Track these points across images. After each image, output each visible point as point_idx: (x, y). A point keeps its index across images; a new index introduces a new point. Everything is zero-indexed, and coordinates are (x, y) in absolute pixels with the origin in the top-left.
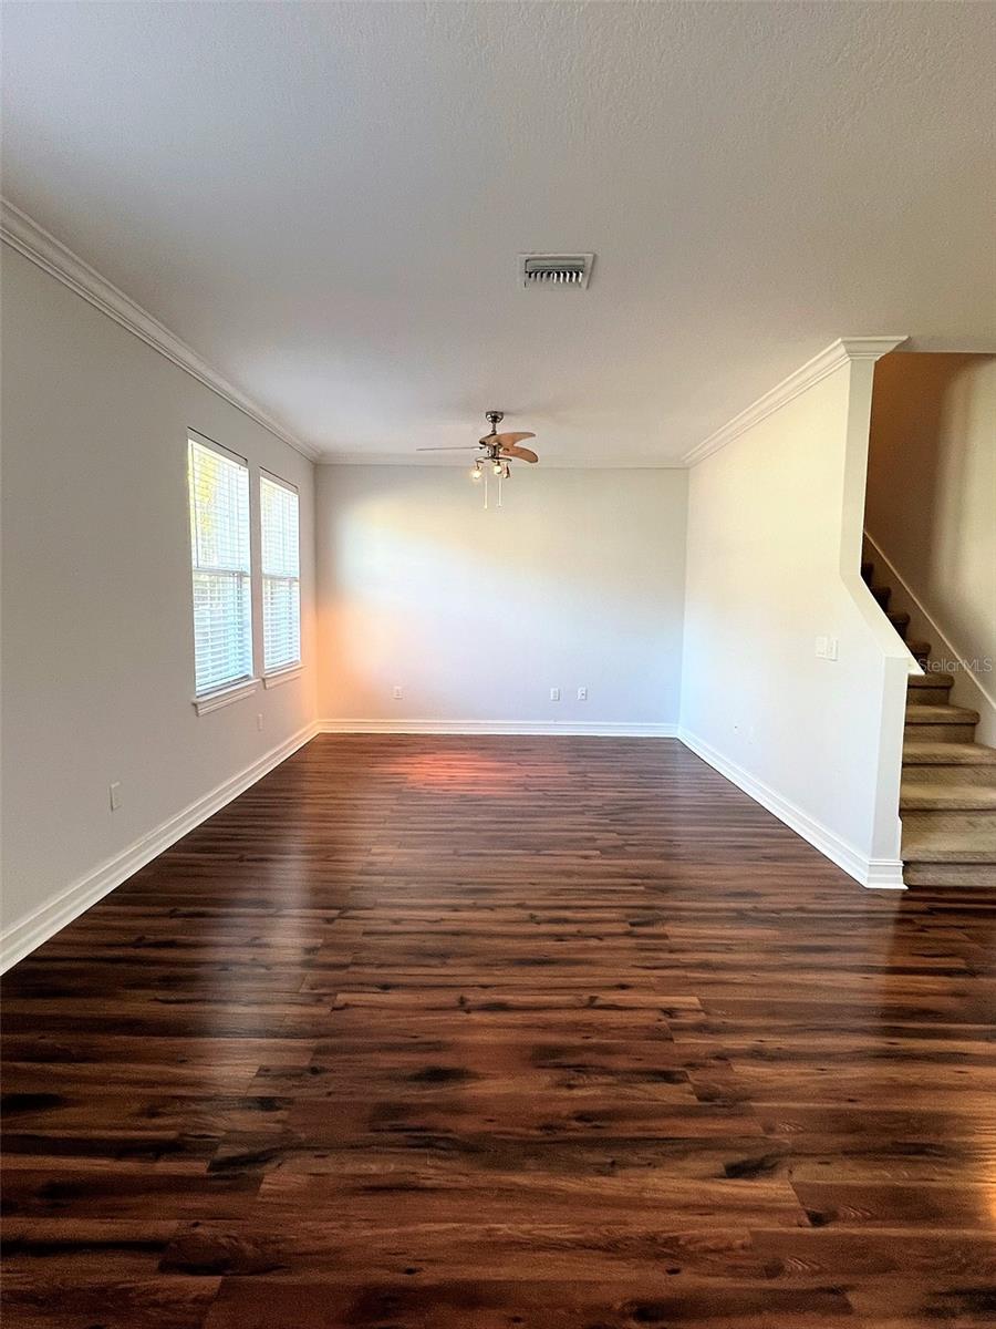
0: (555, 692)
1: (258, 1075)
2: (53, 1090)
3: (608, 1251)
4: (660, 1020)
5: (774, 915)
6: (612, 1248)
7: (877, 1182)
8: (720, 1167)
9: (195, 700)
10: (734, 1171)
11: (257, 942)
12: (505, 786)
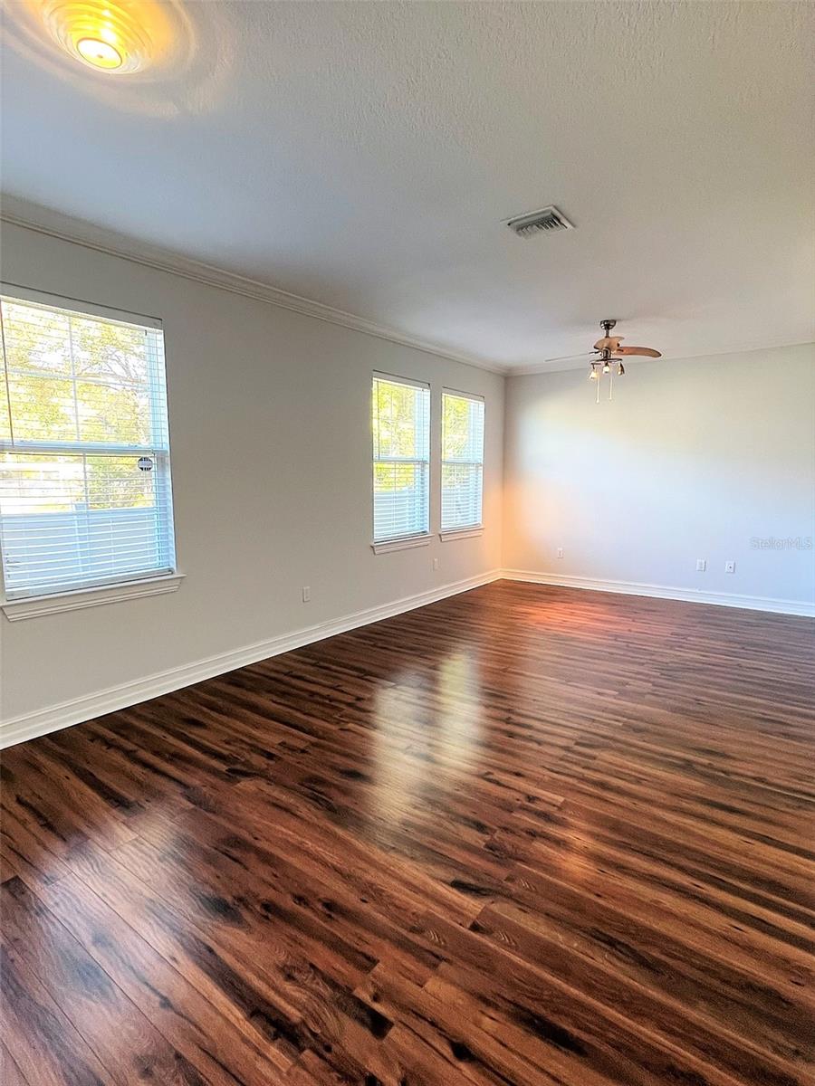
0: (701, 564)
1: (280, 744)
2: (205, 721)
3: (344, 877)
4: (518, 800)
5: (723, 775)
6: (346, 877)
7: (546, 937)
8: (452, 878)
9: (373, 544)
10: (457, 885)
11: (339, 688)
12: (602, 634)
